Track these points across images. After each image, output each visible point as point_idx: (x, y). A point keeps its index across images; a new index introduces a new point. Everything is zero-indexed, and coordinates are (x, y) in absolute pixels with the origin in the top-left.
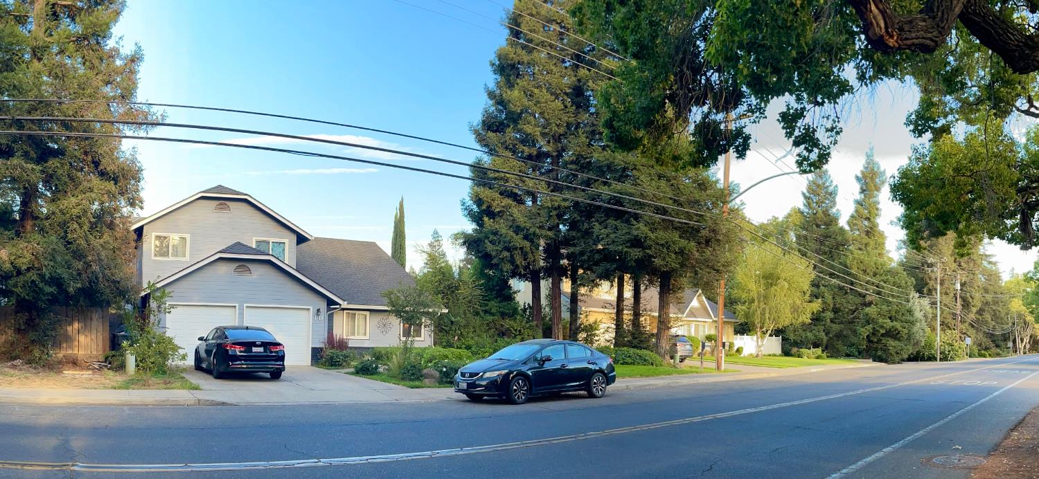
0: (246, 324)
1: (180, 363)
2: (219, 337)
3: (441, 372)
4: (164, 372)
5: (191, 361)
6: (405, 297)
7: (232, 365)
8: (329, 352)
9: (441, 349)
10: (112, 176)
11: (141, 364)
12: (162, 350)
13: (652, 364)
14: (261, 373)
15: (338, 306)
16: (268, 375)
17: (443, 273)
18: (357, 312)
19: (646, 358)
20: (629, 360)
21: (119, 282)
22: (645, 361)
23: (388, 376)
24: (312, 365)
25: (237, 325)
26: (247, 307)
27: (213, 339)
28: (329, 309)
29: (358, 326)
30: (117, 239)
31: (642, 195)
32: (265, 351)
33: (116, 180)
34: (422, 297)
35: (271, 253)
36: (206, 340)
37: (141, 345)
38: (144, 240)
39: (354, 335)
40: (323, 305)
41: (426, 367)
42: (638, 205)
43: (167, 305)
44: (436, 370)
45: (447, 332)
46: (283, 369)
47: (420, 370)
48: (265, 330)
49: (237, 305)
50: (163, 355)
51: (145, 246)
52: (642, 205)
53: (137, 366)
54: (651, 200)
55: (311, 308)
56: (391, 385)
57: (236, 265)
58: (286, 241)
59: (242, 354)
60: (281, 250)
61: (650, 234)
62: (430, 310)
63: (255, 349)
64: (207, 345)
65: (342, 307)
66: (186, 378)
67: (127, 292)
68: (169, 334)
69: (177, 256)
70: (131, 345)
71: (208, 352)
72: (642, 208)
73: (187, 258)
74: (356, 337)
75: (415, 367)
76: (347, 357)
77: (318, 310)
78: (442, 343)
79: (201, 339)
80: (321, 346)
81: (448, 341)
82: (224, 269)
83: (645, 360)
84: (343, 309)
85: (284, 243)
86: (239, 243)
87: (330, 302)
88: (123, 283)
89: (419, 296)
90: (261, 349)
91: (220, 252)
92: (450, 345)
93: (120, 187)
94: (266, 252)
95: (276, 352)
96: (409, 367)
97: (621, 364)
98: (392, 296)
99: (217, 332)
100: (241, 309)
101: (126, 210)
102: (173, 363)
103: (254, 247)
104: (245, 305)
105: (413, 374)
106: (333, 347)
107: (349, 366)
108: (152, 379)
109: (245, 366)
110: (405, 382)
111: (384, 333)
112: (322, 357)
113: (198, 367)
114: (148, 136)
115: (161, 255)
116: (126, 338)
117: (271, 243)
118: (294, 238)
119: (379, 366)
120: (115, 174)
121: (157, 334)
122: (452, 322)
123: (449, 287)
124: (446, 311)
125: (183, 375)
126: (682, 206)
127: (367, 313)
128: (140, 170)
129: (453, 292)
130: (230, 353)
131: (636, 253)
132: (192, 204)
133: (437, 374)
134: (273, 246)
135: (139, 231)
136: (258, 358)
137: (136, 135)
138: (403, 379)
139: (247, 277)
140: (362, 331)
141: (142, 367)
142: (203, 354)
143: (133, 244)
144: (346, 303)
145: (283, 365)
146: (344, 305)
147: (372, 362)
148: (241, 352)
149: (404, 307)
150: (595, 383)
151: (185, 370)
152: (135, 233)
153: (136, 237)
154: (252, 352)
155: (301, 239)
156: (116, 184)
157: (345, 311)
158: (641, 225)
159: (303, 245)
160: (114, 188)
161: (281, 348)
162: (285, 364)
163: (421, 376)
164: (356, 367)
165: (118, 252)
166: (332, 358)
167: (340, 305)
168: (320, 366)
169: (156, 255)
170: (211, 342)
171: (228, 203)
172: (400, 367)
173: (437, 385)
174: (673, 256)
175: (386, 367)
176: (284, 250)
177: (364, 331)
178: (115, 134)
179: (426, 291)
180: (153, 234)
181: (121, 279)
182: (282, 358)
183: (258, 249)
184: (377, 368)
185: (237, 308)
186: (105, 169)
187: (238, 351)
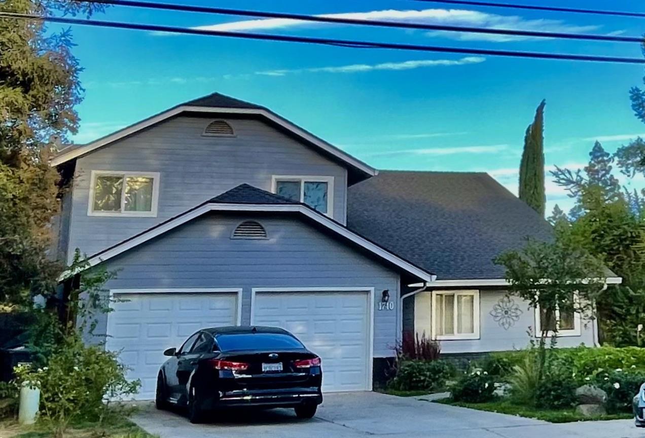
0: (253, 324)
1: (126, 398)
2: (202, 349)
3: (610, 390)
4: (95, 418)
5: (148, 394)
6: (538, 263)
7: (224, 396)
8: (405, 365)
9: (613, 349)
10: (21, 79)
11: (49, 405)
12: (93, 376)
14: (278, 409)
15: (421, 285)
16: (292, 411)
17: (609, 216)
18: (457, 293)
21: (18, 257)
23: (512, 403)
24: (374, 389)
25: (239, 324)
26: (257, 293)
27: (191, 352)
28: (404, 290)
29: (459, 315)
30: (21, 182)
32: (286, 369)
33: (26, 86)
34: (568, 260)
35: (302, 201)
36: (179, 354)
37: (53, 368)
38: (75, 183)
39: (453, 333)
40: (393, 285)
41: (582, 383)
43: (111, 294)
44: (601, 388)
45: (622, 318)
46: (319, 399)
47: (571, 389)
48: (286, 333)
49: (240, 290)
50: (95, 386)
51: (77, 194)
53: (42, 407)
55: (372, 289)
56: (517, 418)
57: (238, 223)
58: (330, 180)
59: (244, 376)
60: (321, 194)
62: (585, 282)
63: (265, 367)
64: (179, 363)
65: (428, 285)
66: (138, 424)
67: (35, 273)
68: (110, 347)
69: (134, 209)
70: (34, 370)
71: (182, 375)
73: (154, 213)
74: (456, 336)
75: (560, 383)
76: (439, 371)
77: (385, 293)
78: (614, 337)
79: (169, 352)
80: (392, 354)
81: (625, 333)
82: (217, 230)
84: (431, 289)
85: (326, 183)
86: (245, 187)
87: (406, 279)
88: (27, 259)
89: (563, 258)
90: (279, 367)
91: (212, 201)
92: (628, 340)
93: (33, 96)
94: (294, 199)
95: (305, 370)
96: (549, 385)
98: (515, 262)
99: (200, 337)
100: (247, 295)
101: (44, 134)
102: (113, 399)
103: (273, 191)
104: (254, 290)
105: (558, 397)
106: (413, 356)
107: (441, 388)
108: (72, 430)
109: (249, 398)
110: (543, 413)
111: (507, 326)
112: (393, 374)
113: (163, 403)
114: (92, 19)
115: (107, 207)
116: (24, 357)
117: (303, 185)
118: (344, 175)
119: (496, 385)
120: (27, 74)
121: (86, 347)
122: (631, 299)
123: (621, 239)
124: (619, 280)
125: (134, 420)
127: (476, 293)
128: (73, 70)
129: (627, 247)
130: (221, 375)
132: (167, 124)
133: (603, 395)
134: (307, 188)
135: (68, 170)
136: (272, 381)
137: (69, 16)
138: (539, 407)
139: (258, 242)
140: (466, 323)
141: (50, 409)
142: (173, 380)
143: (55, 190)
144: (434, 277)
145: (319, 392)
146: (432, 281)
147: (483, 379)
148: (241, 372)
149: (536, 280)
151: (134, 411)
152: (59, 171)
153: (59, 178)
154: (260, 371)
155: (355, 175)
156: (26, 91)
157: (434, 293)
159: (360, 186)
160: (21, 99)
161: (315, 362)
162: (322, 391)
163: (574, 400)
164: (452, 389)
165: (22, 205)
166: (410, 375)
167: (425, 282)
168: (390, 390)
169: (96, 208)
170: (188, 357)
171: (230, 122)
172: (532, 385)
173: (604, 415)
175: (508, 386)
176: (325, 195)
177: (469, 325)
178: (32, 13)
179: (574, 249)
180: (94, 172)
181: (24, 251)
182: (316, 380)
183: (281, 195)
184: (492, 388)
185: (240, 295)
186: (9, 67)
187: (236, 371)
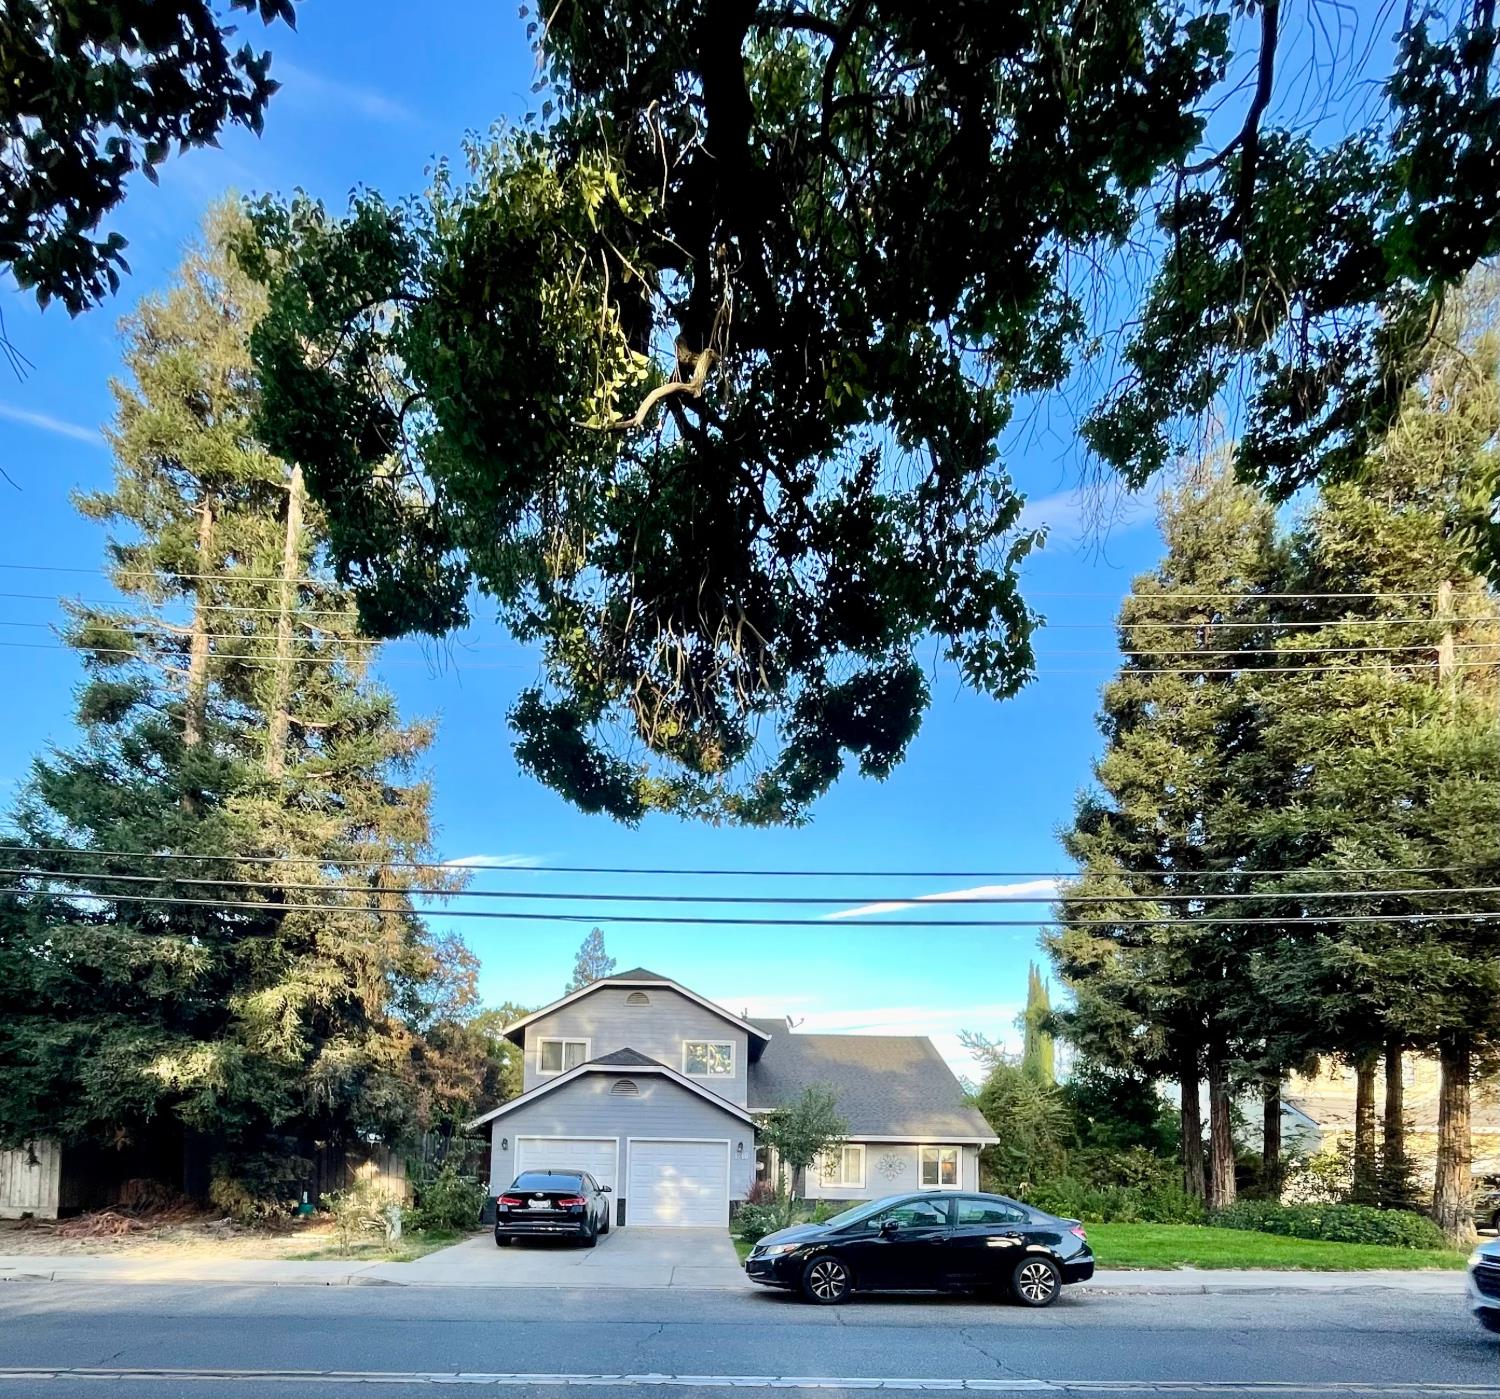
13: (1406, 1242)
19: (1391, 1228)
20: (1346, 1232)
22: (1385, 1236)
24: (729, 1227)
31: (1339, 883)
39: (840, 1181)
42: (1333, 905)
52: (1342, 904)
54: (1362, 888)
58: (733, 1044)
61: (1365, 959)
72: (1343, 909)
74: (844, 1185)
83: (1386, 1233)
97: (1328, 1239)
100: (623, 1142)
111: (891, 1178)
126: (1450, 884)
131: (1333, 1005)
140: (853, 1175)
150: (1026, 1277)
158: (1344, 947)
174: (1437, 999)
177: (856, 1176)
